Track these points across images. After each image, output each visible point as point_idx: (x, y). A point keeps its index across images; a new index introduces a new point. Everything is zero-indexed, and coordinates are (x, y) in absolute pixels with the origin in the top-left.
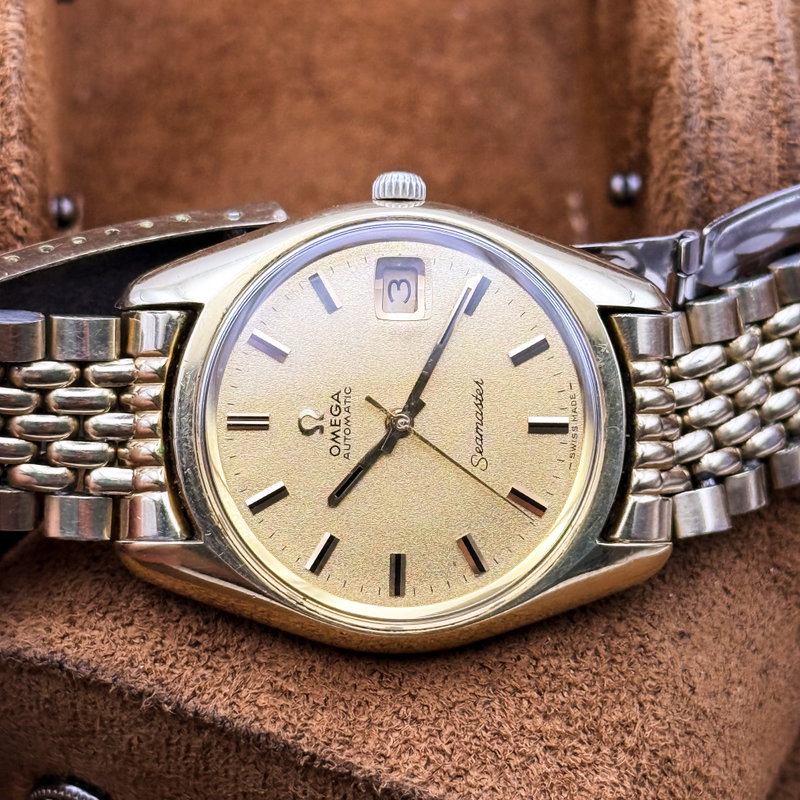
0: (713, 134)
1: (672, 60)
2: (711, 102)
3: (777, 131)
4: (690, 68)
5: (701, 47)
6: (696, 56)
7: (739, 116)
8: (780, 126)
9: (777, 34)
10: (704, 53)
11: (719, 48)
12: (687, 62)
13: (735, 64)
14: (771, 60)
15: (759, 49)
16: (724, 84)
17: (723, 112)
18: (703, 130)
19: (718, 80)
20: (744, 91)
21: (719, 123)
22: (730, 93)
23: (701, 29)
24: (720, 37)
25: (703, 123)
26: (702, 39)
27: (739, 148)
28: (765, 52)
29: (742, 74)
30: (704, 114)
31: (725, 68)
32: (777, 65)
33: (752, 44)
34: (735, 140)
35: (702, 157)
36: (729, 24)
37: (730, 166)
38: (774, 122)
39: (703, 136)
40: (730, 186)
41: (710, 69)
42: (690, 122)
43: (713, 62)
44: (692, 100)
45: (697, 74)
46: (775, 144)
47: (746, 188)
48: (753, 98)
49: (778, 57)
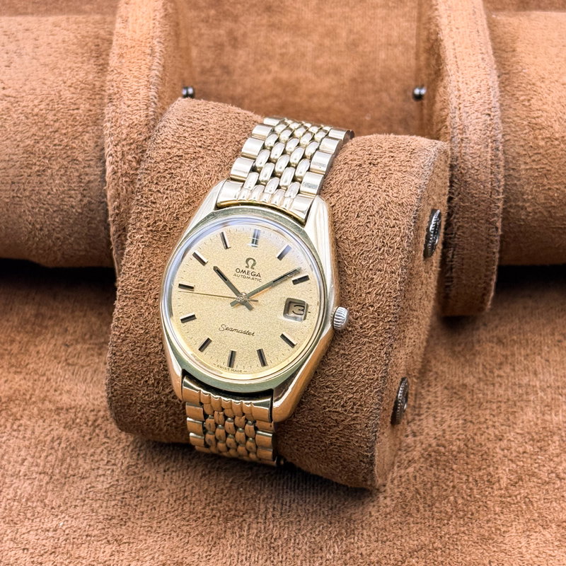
0: (463, 145)
1: (447, 115)
2: (463, 132)
3: (490, 144)
4: (455, 117)
5: (460, 109)
6: (457, 112)
7: (475, 138)
8: (492, 142)
9: (492, 105)
10: (461, 111)
11: (467, 109)
12: (454, 115)
13: (473, 116)
14: (489, 115)
15: (484, 110)
16: (469, 124)
17: (468, 136)
18: (459, 143)
19: (466, 123)
20: (477, 127)
21: (466, 140)
22: (471, 128)
23: (460, 102)
24: (468, 105)
25: (459, 140)
26: (460, 106)
27: (474, 151)
28: (487, 112)
29: (477, 120)
30: (460, 136)
31: (469, 118)
32: (492, 117)
33: (482, 108)
34: (473, 147)
35: (458, 155)
36: (472, 100)
37: (470, 158)
38: (489, 141)
39: (459, 145)
40: (470, 167)
41: (463, 118)
42: (453, 139)
43: (464, 115)
44: (455, 130)
45: (457, 120)
46: (489, 149)
47: (477, 168)
48: (481, 130)
49: (492, 114)
